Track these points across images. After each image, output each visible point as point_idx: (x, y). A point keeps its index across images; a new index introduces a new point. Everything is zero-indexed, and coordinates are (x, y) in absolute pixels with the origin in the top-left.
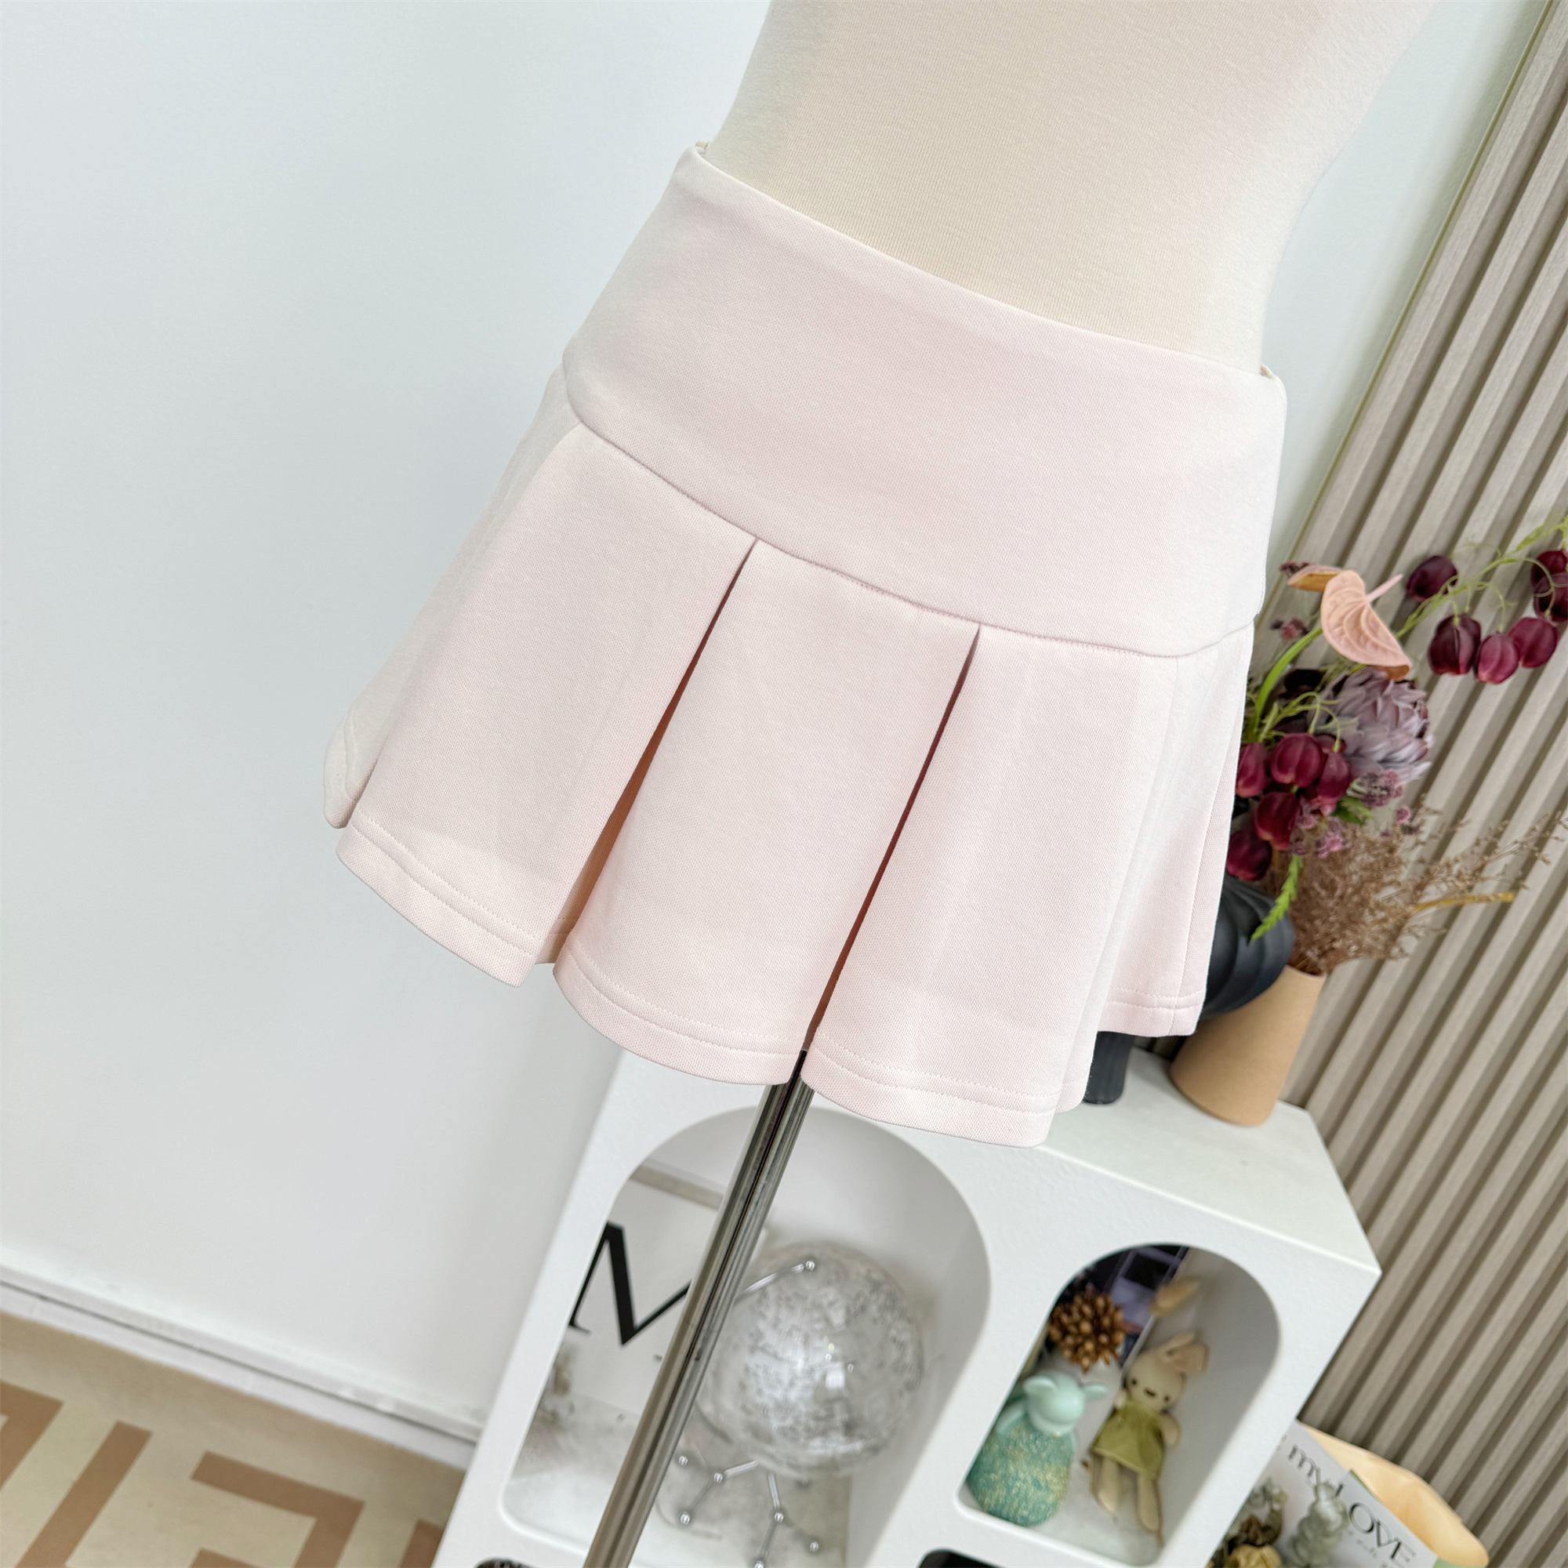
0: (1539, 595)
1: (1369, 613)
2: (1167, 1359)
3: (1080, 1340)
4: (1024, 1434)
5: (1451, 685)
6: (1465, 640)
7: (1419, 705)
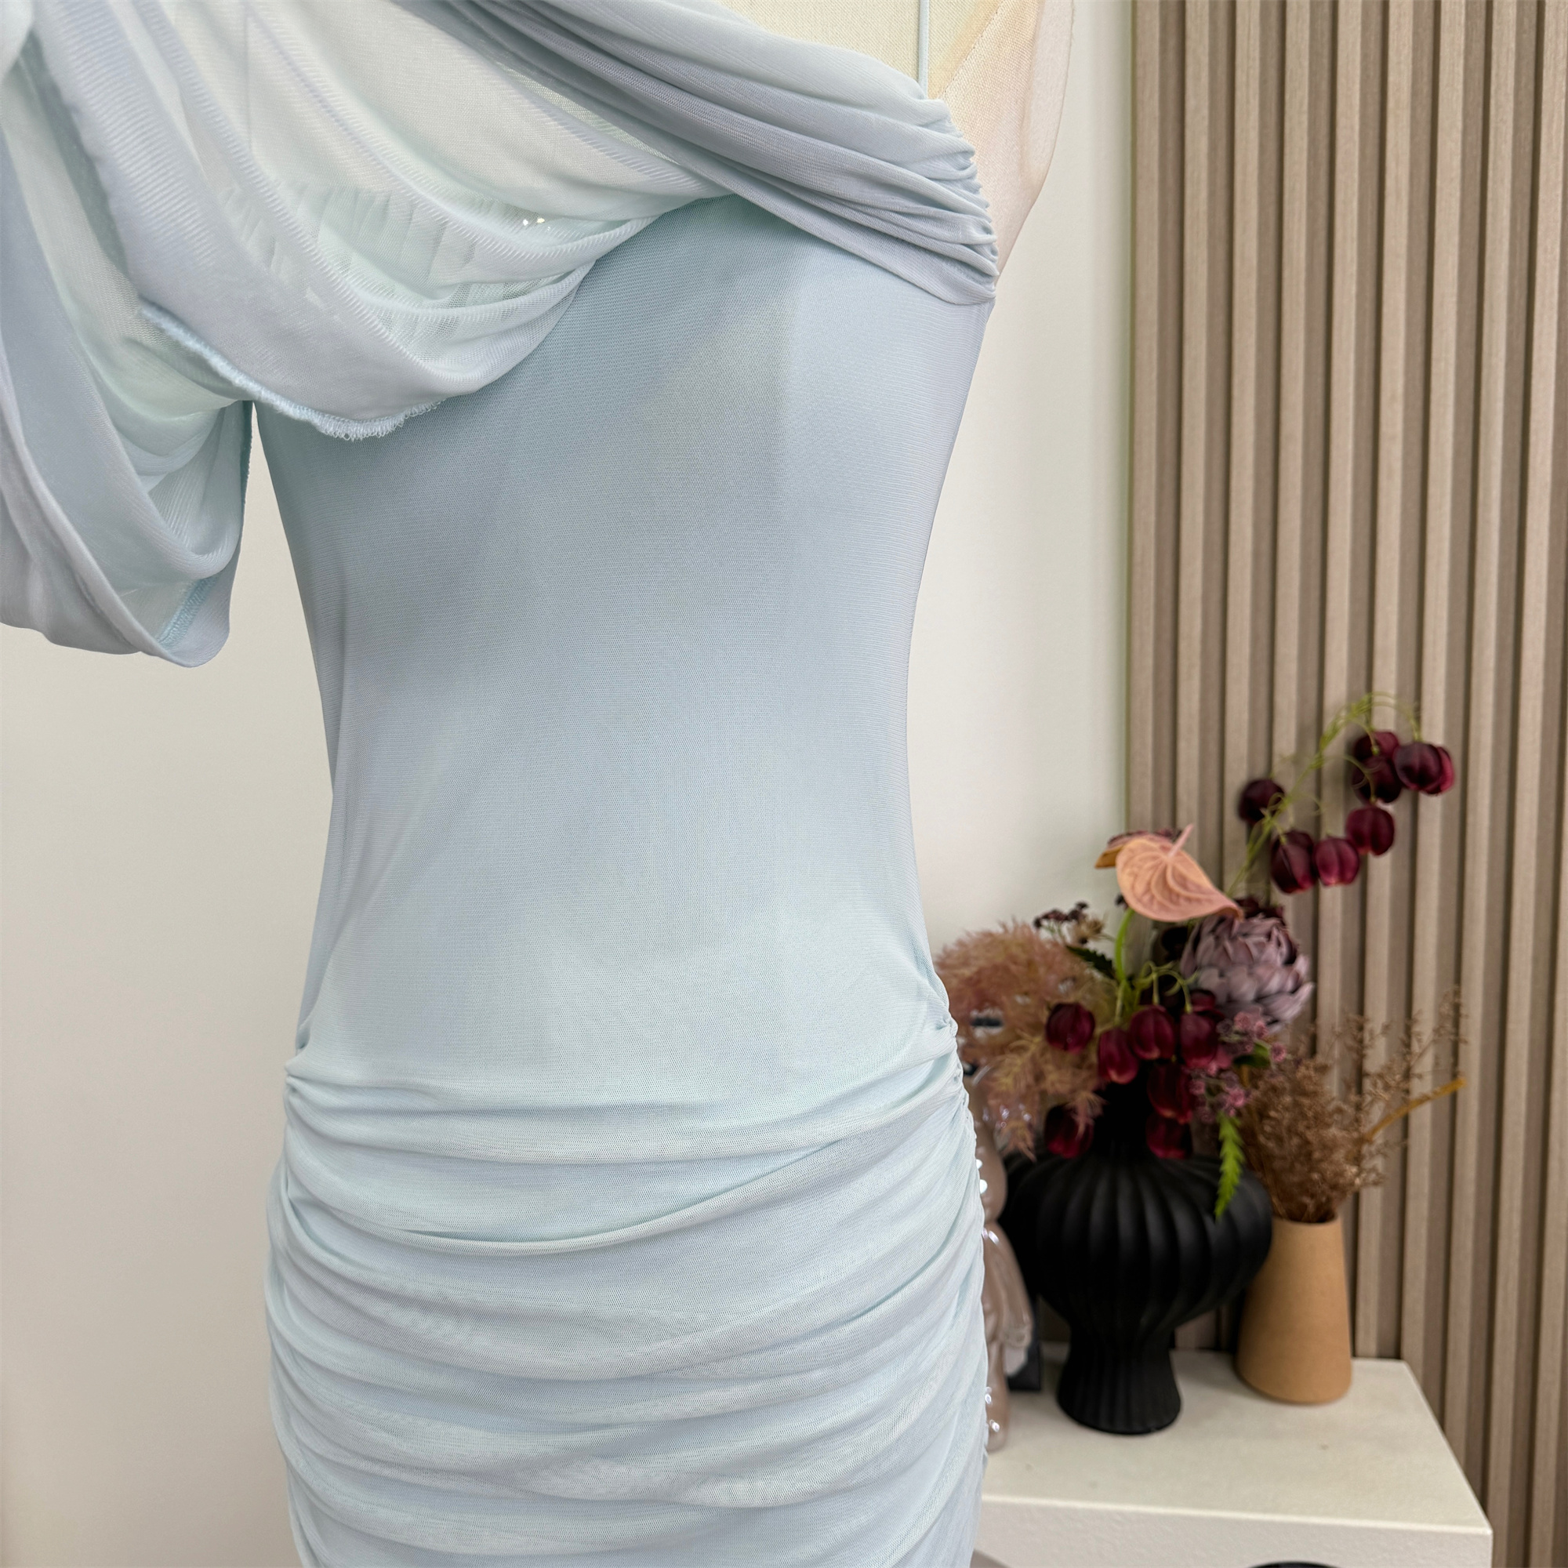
0: (1358, 786)
1: (1174, 869)
6: (1297, 860)
7: (1275, 932)
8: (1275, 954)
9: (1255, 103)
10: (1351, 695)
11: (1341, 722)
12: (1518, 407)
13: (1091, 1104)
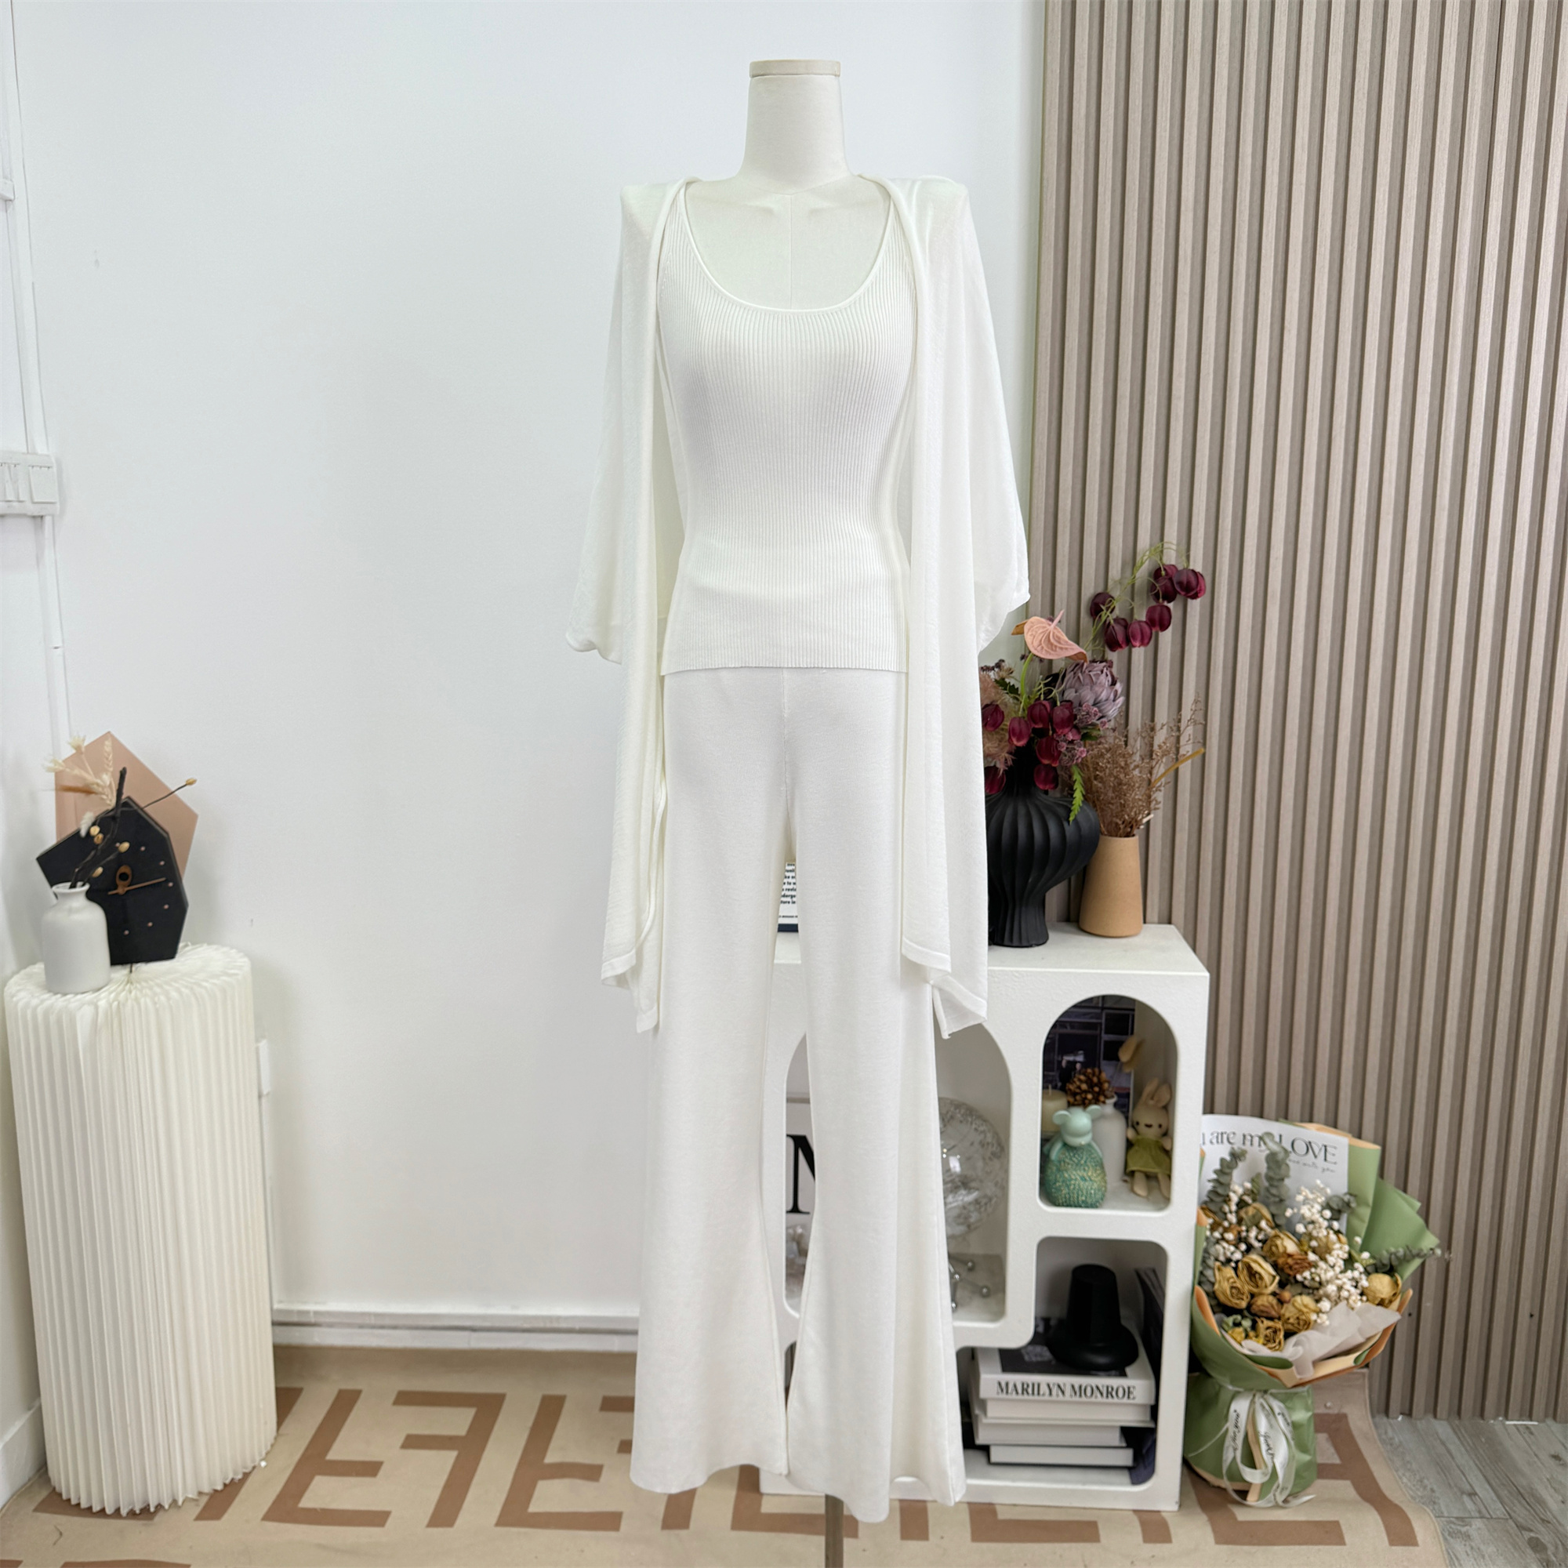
0: (1154, 593)
1: (1054, 633)
2: (1151, 1102)
3: (1083, 1096)
4: (1067, 1154)
5: (1139, 653)
6: (1119, 630)
7: (1105, 670)
8: (1105, 680)
9: (1109, 204)
10: (1151, 545)
11: (1145, 558)
12: (1248, 381)
13: (1006, 760)
